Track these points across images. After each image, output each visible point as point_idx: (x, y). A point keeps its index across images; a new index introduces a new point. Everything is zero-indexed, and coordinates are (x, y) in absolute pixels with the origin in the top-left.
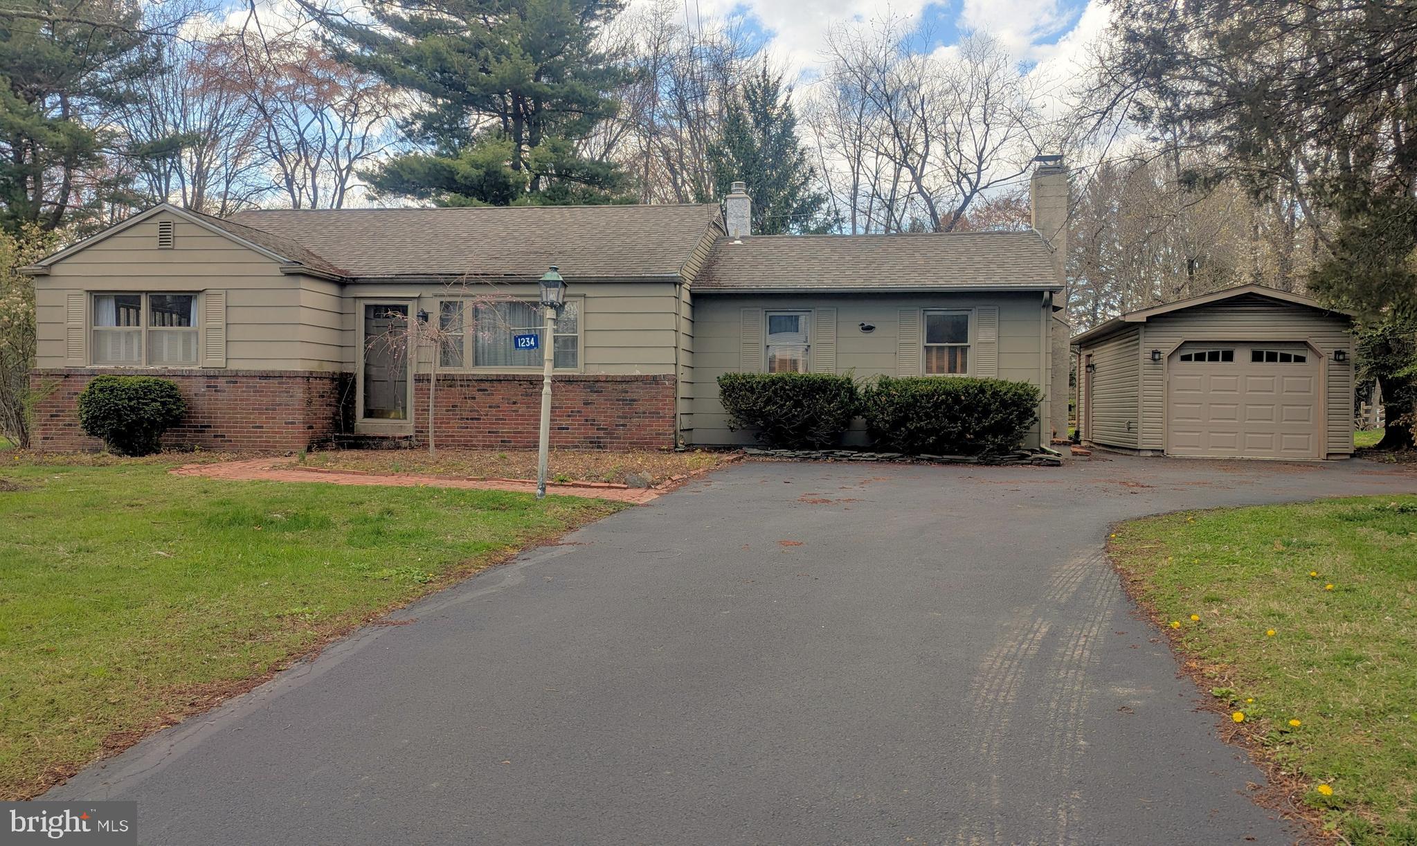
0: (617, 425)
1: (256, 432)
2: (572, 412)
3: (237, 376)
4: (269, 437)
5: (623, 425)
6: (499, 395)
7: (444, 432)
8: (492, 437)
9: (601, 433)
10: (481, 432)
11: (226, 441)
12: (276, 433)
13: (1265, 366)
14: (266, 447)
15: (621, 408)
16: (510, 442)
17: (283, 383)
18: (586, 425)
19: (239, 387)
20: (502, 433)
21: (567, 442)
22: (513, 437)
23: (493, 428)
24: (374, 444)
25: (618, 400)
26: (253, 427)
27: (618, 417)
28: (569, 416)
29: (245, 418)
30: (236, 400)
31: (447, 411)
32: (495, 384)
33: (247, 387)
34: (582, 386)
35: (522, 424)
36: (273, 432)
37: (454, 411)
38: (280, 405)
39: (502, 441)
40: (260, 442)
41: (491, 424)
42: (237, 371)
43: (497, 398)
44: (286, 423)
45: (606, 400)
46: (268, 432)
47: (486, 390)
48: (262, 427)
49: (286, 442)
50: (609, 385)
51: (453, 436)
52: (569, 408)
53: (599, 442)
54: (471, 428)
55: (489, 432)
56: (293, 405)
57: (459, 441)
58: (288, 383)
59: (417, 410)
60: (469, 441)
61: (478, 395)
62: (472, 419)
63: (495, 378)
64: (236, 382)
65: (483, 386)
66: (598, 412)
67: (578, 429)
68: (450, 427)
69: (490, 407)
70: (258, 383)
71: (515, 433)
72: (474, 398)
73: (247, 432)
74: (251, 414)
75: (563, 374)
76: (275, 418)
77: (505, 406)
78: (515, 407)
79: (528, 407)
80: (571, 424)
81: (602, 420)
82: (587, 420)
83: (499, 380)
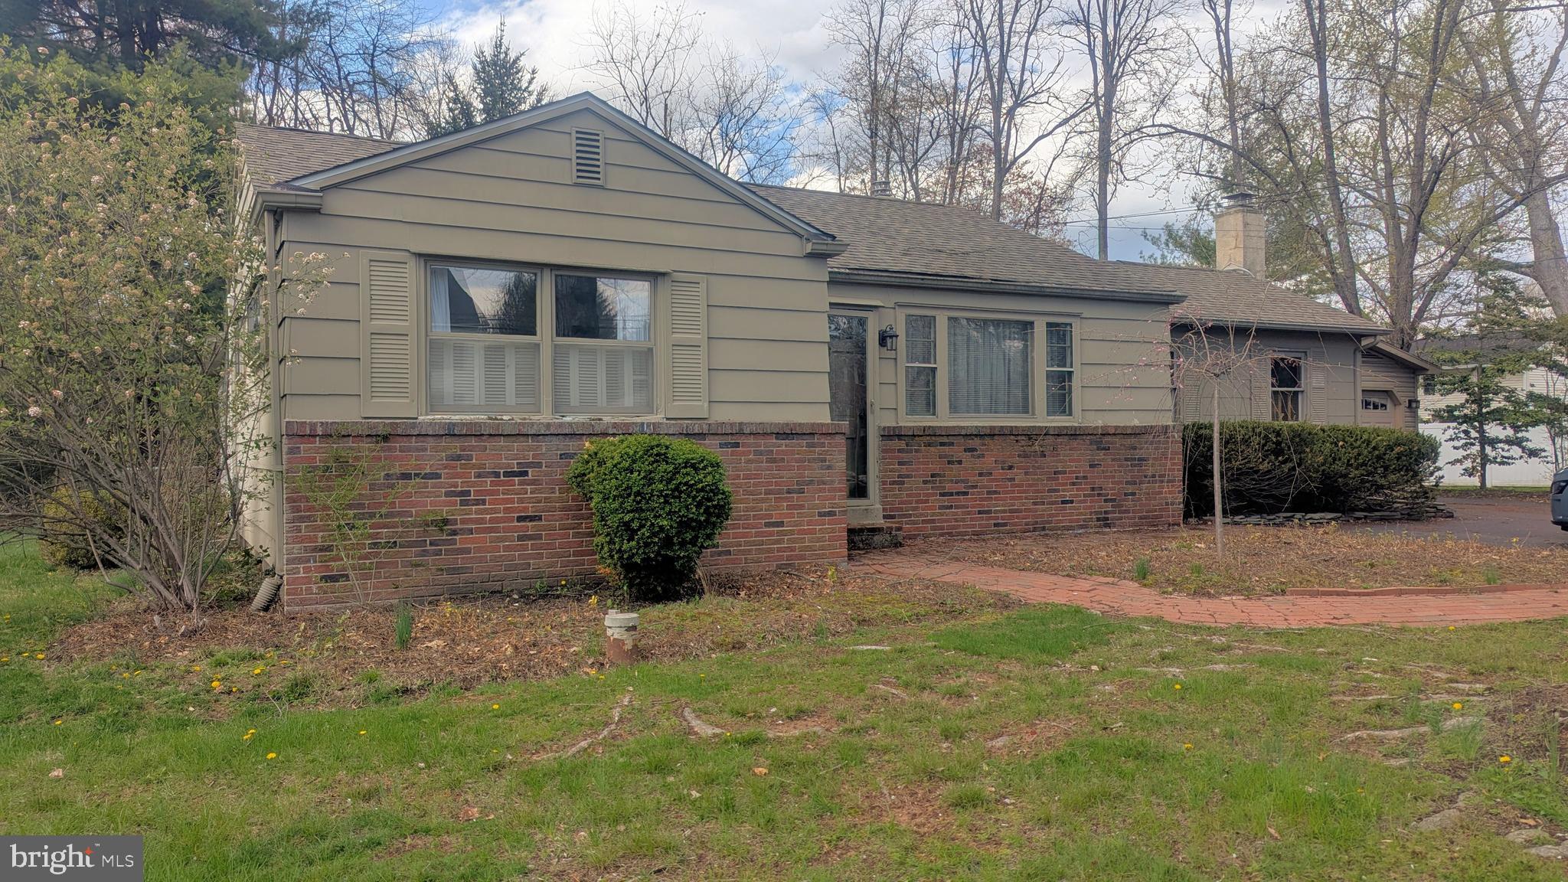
0: (1126, 495)
1: (771, 534)
2: (1077, 478)
3: (741, 433)
4: (794, 541)
5: (1133, 494)
6: (992, 455)
7: (922, 515)
8: (982, 519)
9: (1109, 507)
10: (969, 513)
11: (720, 554)
12: (804, 532)
13: (1371, 411)
14: (789, 558)
15: (1130, 471)
16: (1005, 525)
17: (813, 445)
18: (1094, 495)
19: (744, 454)
20: (996, 512)
21: (1071, 521)
22: (1010, 518)
23: (983, 506)
24: (862, 541)
25: (1126, 460)
26: (767, 525)
27: (1127, 483)
28: (1073, 484)
29: (753, 509)
30: (738, 477)
31: (925, 482)
32: (987, 440)
33: (756, 453)
34: (1088, 442)
35: (1020, 498)
36: (800, 532)
37: (934, 482)
38: (811, 482)
39: (996, 525)
40: (779, 550)
41: (982, 499)
42: (741, 424)
43: (989, 461)
44: (820, 514)
45: (1113, 460)
46: (792, 532)
47: (974, 450)
48: (781, 524)
49: (822, 548)
50: (1116, 439)
51: (933, 521)
52: (1074, 472)
53: (1107, 519)
54: (957, 507)
55: (980, 512)
56: (832, 482)
57: (942, 528)
58: (823, 445)
59: (884, 483)
60: (954, 527)
61: (966, 457)
62: (958, 494)
63: (988, 432)
64: (737, 445)
65: (972, 443)
66: (1105, 477)
67: (1085, 501)
68: (930, 508)
69: (981, 475)
70: (774, 445)
71: (1011, 511)
72: (960, 462)
73: (757, 534)
74: (763, 500)
75: (1059, 424)
76: (802, 507)
77: (998, 473)
78: (1010, 474)
79: (1026, 474)
80: (1077, 496)
81: (1111, 489)
82: (1093, 489)
83: (992, 434)
